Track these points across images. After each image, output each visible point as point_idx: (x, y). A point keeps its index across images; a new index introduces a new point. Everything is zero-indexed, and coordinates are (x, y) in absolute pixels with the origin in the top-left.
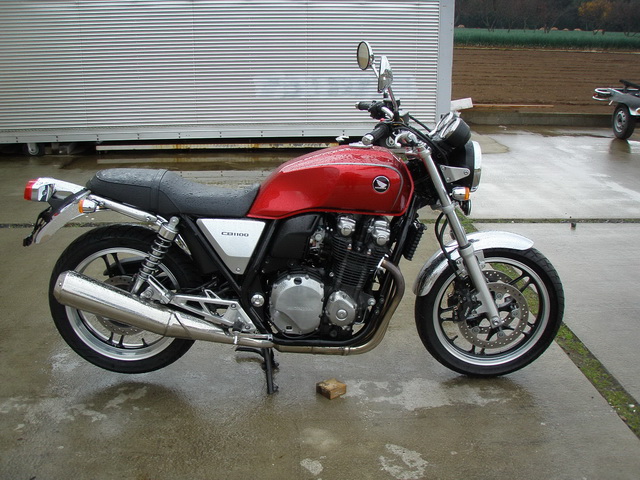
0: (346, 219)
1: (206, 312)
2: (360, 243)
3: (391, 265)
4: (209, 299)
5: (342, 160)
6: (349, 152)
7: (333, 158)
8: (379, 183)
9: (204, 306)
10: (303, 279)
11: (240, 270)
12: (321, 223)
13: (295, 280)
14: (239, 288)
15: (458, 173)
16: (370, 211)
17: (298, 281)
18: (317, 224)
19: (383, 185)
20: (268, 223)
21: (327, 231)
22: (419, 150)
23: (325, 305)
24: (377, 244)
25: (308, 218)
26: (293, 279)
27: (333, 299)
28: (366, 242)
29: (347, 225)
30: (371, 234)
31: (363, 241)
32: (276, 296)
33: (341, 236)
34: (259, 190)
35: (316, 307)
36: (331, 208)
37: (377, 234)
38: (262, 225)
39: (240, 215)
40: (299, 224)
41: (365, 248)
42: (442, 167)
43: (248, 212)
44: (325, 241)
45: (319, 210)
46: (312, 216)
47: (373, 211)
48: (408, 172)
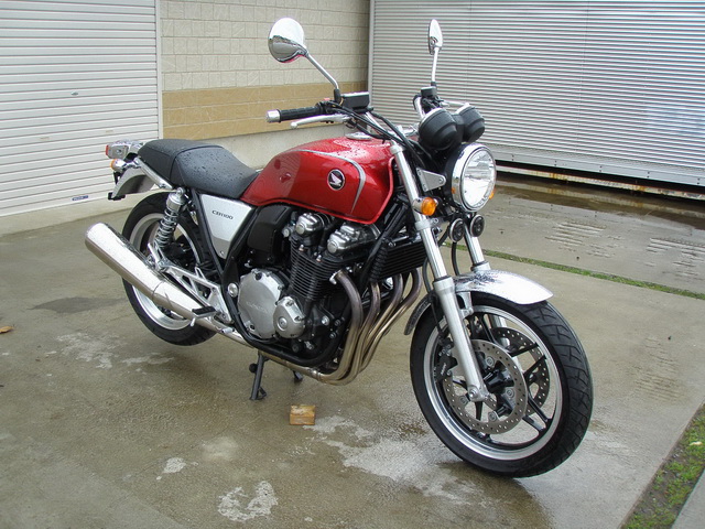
0: (308, 216)
1: (194, 291)
2: (320, 248)
3: (346, 280)
4: (197, 277)
8: (334, 178)
9: (193, 284)
10: (264, 275)
11: (223, 254)
13: (257, 274)
14: (221, 272)
17: (259, 276)
19: (337, 181)
20: (253, 208)
24: (329, 251)
29: (303, 222)
33: (297, 234)
35: (270, 309)
37: (331, 239)
38: (248, 209)
39: (234, 196)
42: (419, 170)
43: (242, 195)
45: (290, 202)
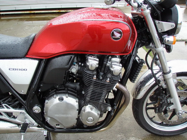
0: (92, 58)
1: (5, 117)
2: (102, 73)
3: (122, 87)
4: (6, 110)
5: (89, 17)
6: (94, 12)
7: (82, 15)
8: (116, 34)
9: (3, 114)
11: (24, 91)
12: (75, 60)
13: (59, 99)
14: (25, 102)
15: (167, 26)
16: (108, 53)
17: (61, 99)
18: (73, 61)
19: (118, 35)
20: (40, 61)
21: (79, 66)
22: (142, 10)
23: (79, 113)
24: (113, 75)
25: (67, 58)
26: (58, 98)
27: (84, 110)
28: (106, 72)
29: (93, 62)
30: (109, 67)
31: (104, 72)
32: (47, 108)
33: (89, 70)
34: (34, 39)
35: (74, 114)
36: (82, 51)
37: (113, 68)
38: (36, 62)
39: (21, 56)
40: (60, 62)
41: (105, 77)
42: (157, 22)
43: (27, 54)
44: (78, 72)
45: (73, 53)
46: (69, 56)
47: (110, 53)
48: (133, 25)
